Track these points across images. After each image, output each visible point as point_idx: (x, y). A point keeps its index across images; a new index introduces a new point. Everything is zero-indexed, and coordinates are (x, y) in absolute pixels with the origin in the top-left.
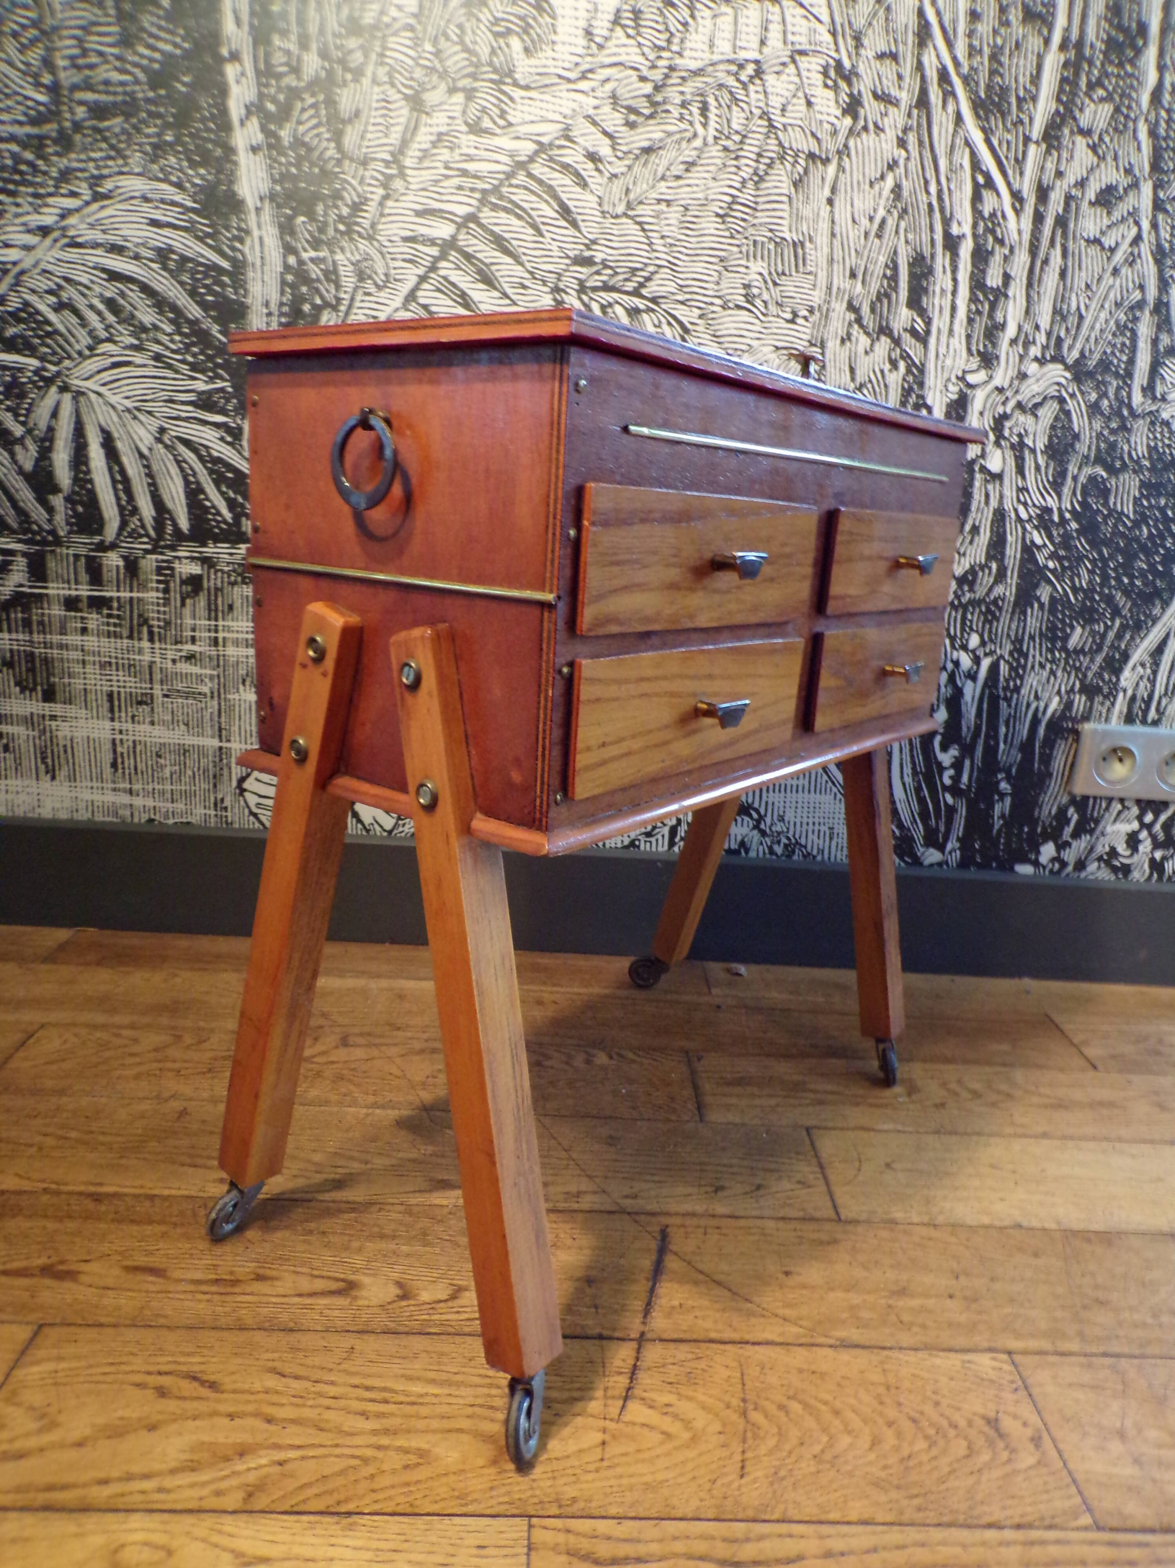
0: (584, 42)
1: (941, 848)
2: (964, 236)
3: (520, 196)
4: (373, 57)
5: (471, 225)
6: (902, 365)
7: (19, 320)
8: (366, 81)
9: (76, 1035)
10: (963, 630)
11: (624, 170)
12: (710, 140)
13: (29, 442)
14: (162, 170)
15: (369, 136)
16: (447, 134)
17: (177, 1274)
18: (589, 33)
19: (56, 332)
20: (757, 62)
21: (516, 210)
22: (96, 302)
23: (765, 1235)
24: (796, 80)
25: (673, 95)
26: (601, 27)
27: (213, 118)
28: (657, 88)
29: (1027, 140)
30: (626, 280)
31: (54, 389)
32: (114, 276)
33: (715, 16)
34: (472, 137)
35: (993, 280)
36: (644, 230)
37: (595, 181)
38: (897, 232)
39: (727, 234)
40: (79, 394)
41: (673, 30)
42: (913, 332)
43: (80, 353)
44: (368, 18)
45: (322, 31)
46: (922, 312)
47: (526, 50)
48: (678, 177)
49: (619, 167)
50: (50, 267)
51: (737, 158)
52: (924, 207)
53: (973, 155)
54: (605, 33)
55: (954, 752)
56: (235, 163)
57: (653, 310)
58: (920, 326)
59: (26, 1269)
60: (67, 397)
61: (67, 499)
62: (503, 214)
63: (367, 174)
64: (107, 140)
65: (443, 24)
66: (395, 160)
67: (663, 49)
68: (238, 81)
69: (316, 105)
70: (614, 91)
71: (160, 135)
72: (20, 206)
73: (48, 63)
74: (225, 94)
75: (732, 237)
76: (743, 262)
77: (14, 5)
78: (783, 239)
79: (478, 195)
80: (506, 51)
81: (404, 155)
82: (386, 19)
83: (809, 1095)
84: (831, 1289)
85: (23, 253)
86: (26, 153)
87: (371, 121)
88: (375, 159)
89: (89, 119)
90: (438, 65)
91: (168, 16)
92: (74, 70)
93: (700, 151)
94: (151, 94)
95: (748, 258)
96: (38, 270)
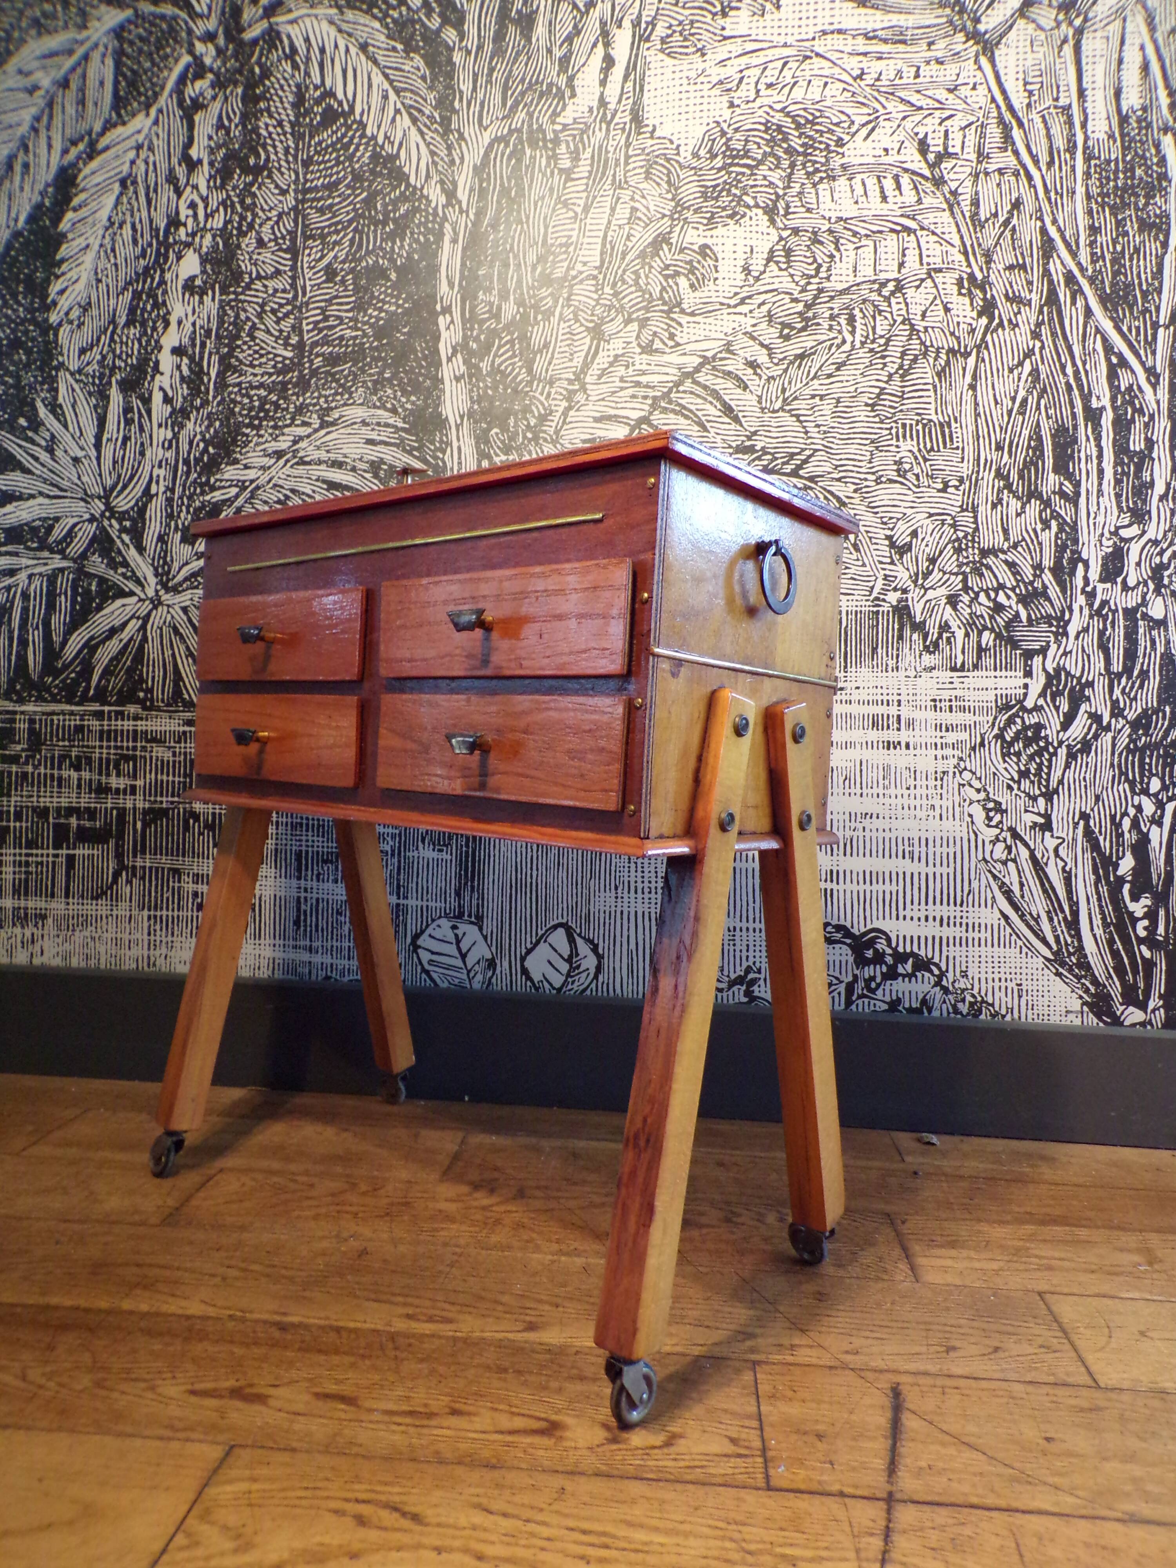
0: (743, 276)
1: (1143, 1006)
2: (1103, 408)
3: (687, 400)
4: (561, 300)
5: (644, 426)
6: (1054, 524)
8: (554, 320)
9: (254, 1179)
10: (1142, 775)
11: (780, 372)
12: (858, 344)
14: (380, 400)
15: (554, 361)
16: (623, 355)
17: (368, 1404)
18: (746, 270)
20: (897, 281)
21: (682, 411)
23: (1013, 1398)
24: (934, 290)
25: (823, 310)
26: (756, 267)
27: (425, 358)
28: (808, 307)
29: (1155, 326)
30: (784, 463)
32: (332, 486)
33: (857, 248)
34: (644, 356)
35: (1137, 443)
36: (801, 422)
37: (754, 383)
38: (1038, 408)
39: (877, 419)
41: (820, 261)
42: (1062, 494)
44: (559, 273)
45: (519, 284)
46: (1070, 476)
47: (692, 286)
48: (830, 376)
49: (776, 371)
50: (280, 482)
51: (883, 357)
52: (1062, 387)
53: (1105, 340)
54: (762, 268)
55: (1146, 901)
56: (442, 390)
57: (811, 488)
58: (1068, 488)
59: (215, 1390)
62: (672, 416)
63: (553, 391)
64: (337, 381)
65: (620, 272)
66: (578, 378)
67: (812, 277)
68: (448, 328)
69: (512, 342)
70: (769, 311)
71: (381, 373)
72: (262, 436)
73: (297, 328)
74: (437, 338)
75: (882, 422)
76: (894, 442)
77: (276, 291)
78: (930, 421)
79: (650, 401)
80: (675, 288)
81: (585, 374)
82: (573, 273)
83: (1034, 1260)
84: (1106, 1459)
85: (260, 473)
86: (271, 396)
87: (558, 350)
88: (560, 379)
89: (324, 366)
90: (615, 303)
91: (394, 286)
92: (316, 332)
93: (849, 353)
94: (375, 344)
95: (898, 439)
96: (270, 485)
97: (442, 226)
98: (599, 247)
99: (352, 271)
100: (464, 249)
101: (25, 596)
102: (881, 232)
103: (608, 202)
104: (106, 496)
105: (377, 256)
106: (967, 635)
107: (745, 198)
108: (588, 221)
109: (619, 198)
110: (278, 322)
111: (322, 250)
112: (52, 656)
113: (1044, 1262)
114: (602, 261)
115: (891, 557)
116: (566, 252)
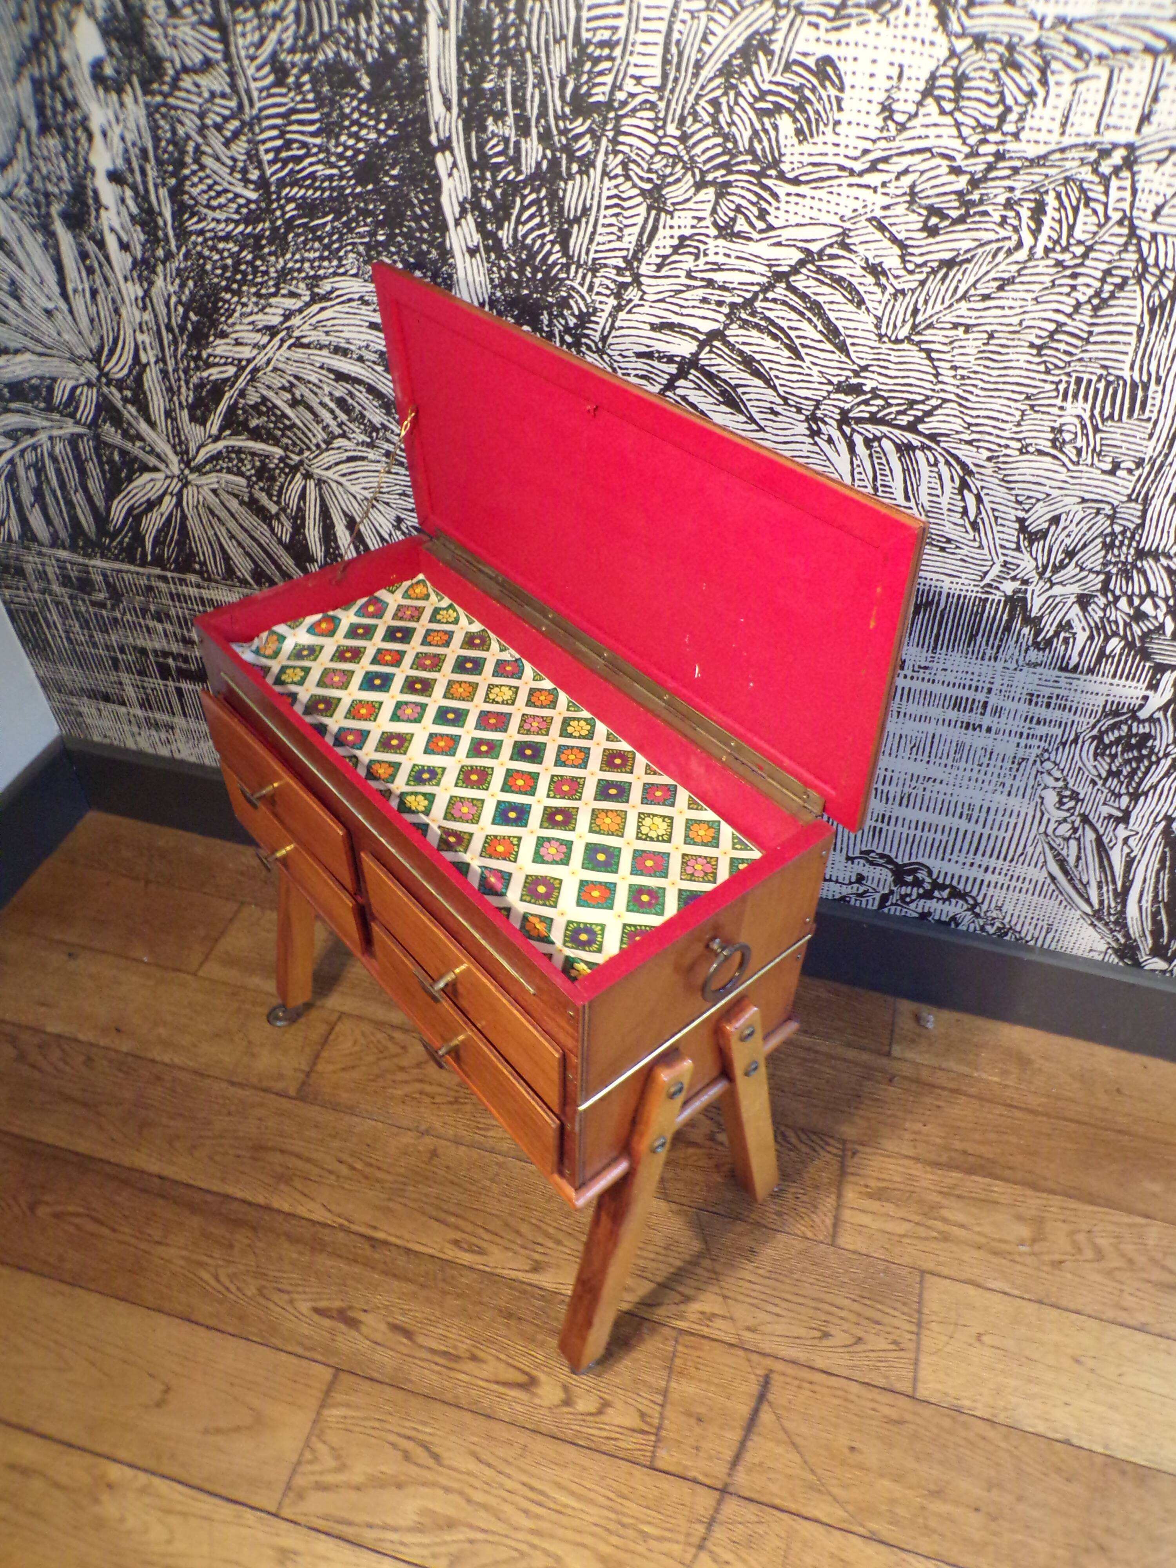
0: (880, 123)
3: (777, 313)
4: (604, 142)
5: (716, 343)
7: (260, 414)
8: (596, 173)
9: (362, 1033)
11: (915, 285)
12: (1039, 252)
13: (283, 518)
15: (598, 238)
16: (690, 238)
17: (421, 1340)
18: (887, 110)
19: (295, 425)
20: (1131, 147)
21: (771, 328)
22: (327, 400)
23: (847, 1400)
25: (996, 191)
26: (904, 105)
27: (425, 215)
28: (974, 183)
30: (899, 413)
31: (298, 475)
32: (340, 376)
33: (1077, 82)
34: (721, 242)
36: (931, 359)
37: (874, 298)
39: (1042, 368)
40: (320, 482)
41: (1009, 101)
43: (318, 446)
44: (600, 95)
45: (543, 110)
47: (799, 132)
48: (986, 297)
49: (909, 282)
50: (280, 366)
51: (1074, 276)
54: (912, 109)
56: (453, 266)
57: (930, 448)
59: (329, 1310)
60: (311, 484)
62: (754, 333)
63: (597, 281)
64: (320, 239)
65: (691, 99)
66: (629, 263)
67: (991, 129)
68: (450, 175)
69: (537, 202)
70: (913, 186)
71: (373, 234)
72: (244, 305)
73: (253, 156)
74: (437, 189)
75: (1048, 372)
76: (1058, 402)
77: (213, 94)
78: (1119, 378)
79: (726, 310)
80: (773, 133)
81: (640, 261)
82: (621, 96)
83: (939, 1225)
84: (882, 1476)
85: (255, 352)
86: (244, 254)
87: (601, 221)
88: (606, 266)
89: (300, 217)
90: (683, 153)
91: (369, 99)
92: (279, 165)
93: (1023, 266)
94: (358, 189)
95: (1065, 398)
96: (270, 368)
98: (659, 50)
99: (307, 68)
100: (460, 43)
101: (54, 459)
102: (1126, 51)
104: (96, 358)
105: (337, 43)
106: (1091, 638)
110: (227, 143)
111: (259, 28)
112: (101, 519)
113: (946, 1228)
114: (665, 76)
115: (1018, 543)
116: (610, 58)
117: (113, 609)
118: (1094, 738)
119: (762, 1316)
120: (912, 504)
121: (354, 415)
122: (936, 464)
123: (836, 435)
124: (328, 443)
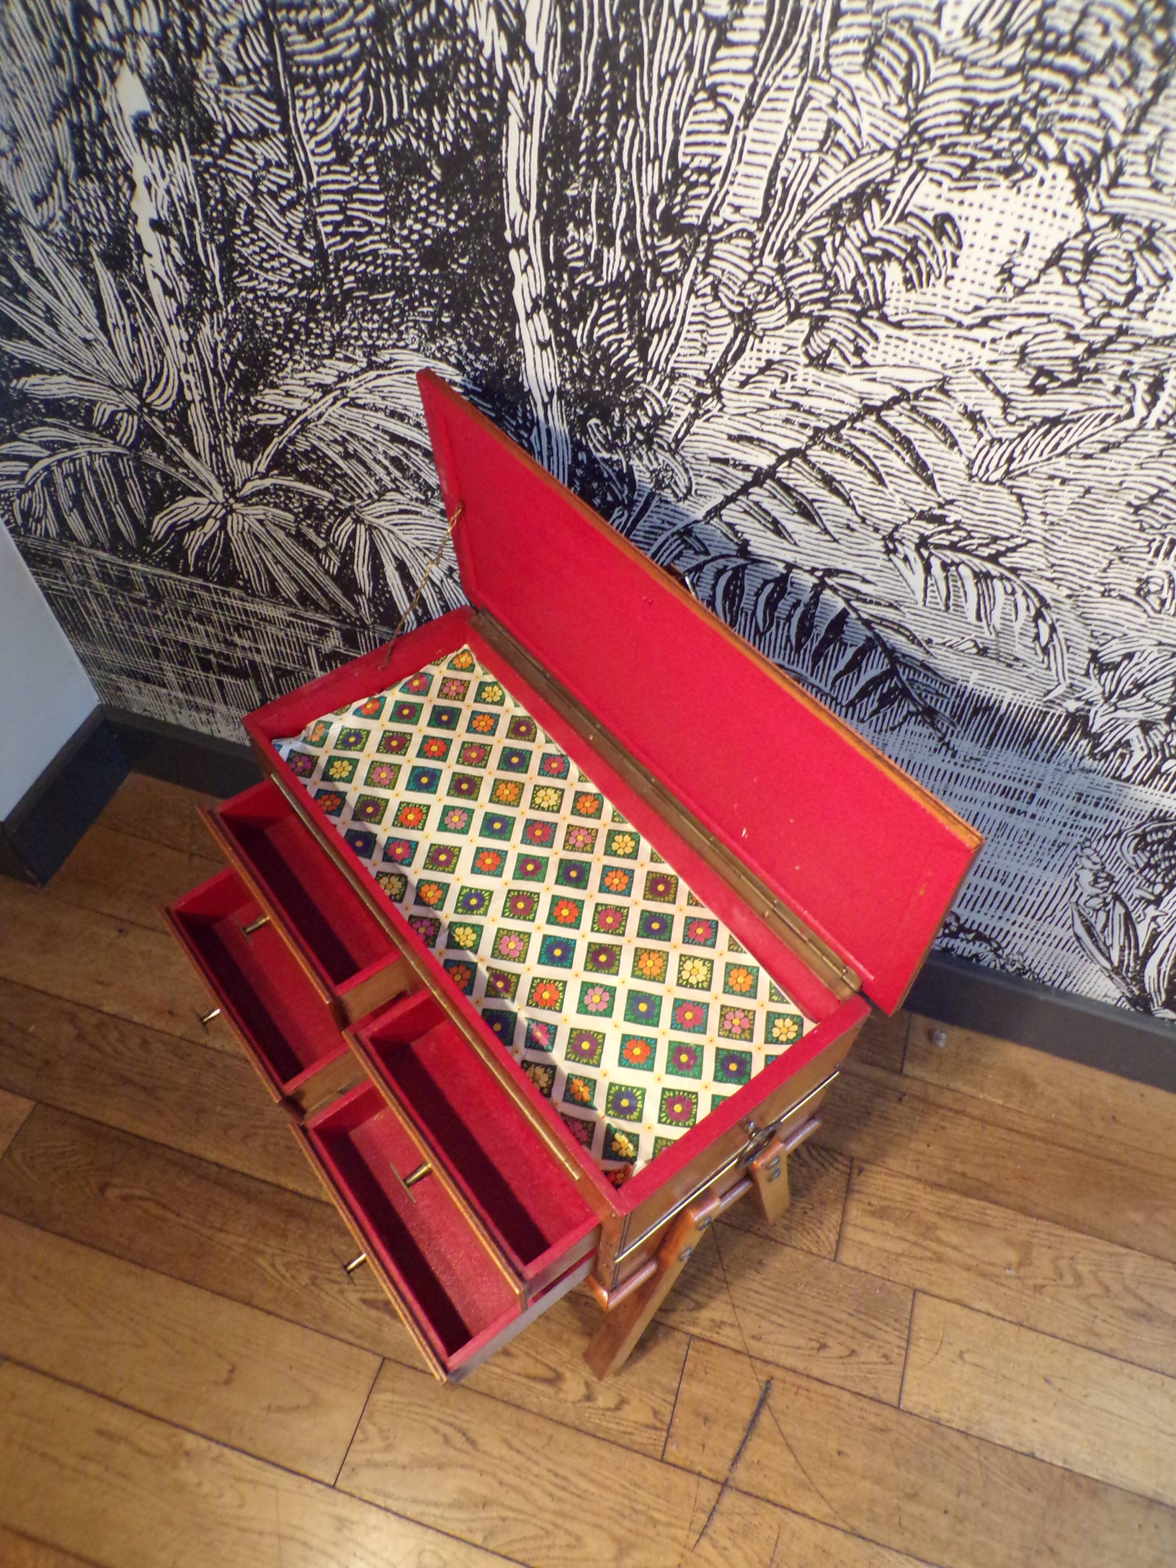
0: (997, 283)
3: (864, 442)
4: (694, 263)
5: (796, 460)
7: (310, 460)
8: (682, 290)
11: (1013, 436)
12: (1151, 422)
13: (331, 553)
14: (440, 349)
15: (678, 350)
16: (780, 362)
18: (1007, 272)
19: (346, 474)
21: (855, 454)
22: (381, 457)
23: (838, 1407)
25: (1115, 363)
26: (1025, 271)
27: (494, 305)
28: (1091, 352)
30: (980, 545)
31: (349, 519)
32: (395, 438)
34: (812, 370)
36: (1023, 504)
37: (968, 441)
39: (1137, 526)
40: (370, 528)
41: (1141, 281)
43: (370, 496)
44: (693, 217)
45: (630, 224)
47: (908, 281)
48: (1087, 456)
49: (1007, 433)
50: (333, 421)
54: (1034, 275)
56: (521, 355)
57: (1009, 580)
60: (361, 529)
61: (369, 600)
62: (838, 456)
63: (675, 389)
64: (380, 313)
65: (793, 234)
66: (710, 377)
67: (1117, 305)
68: (524, 271)
69: (617, 309)
70: (1024, 347)
71: (437, 315)
73: (310, 226)
74: (509, 282)
75: (1142, 530)
76: (1150, 557)
77: (268, 163)
79: (810, 432)
80: (879, 279)
81: (723, 376)
82: (716, 221)
83: (934, 1246)
84: (864, 1477)
85: (306, 405)
86: (298, 315)
87: (684, 335)
88: (685, 375)
89: (358, 289)
90: (779, 283)
91: (440, 188)
92: (338, 238)
93: (1132, 433)
94: (423, 272)
95: (1157, 554)
96: (322, 421)
97: (504, 99)
98: (763, 184)
99: (373, 150)
100: (543, 149)
101: (94, 472)
103: (788, 103)
104: (137, 388)
105: (407, 131)
106: (1149, 756)
107: (1043, 139)
108: (750, 133)
109: (808, 99)
110: (282, 211)
111: (322, 105)
112: (143, 531)
113: (941, 1249)
114: (766, 209)
115: (1088, 670)
116: (707, 184)
117: (154, 606)
118: (1136, 836)
119: (766, 1326)
120: (984, 623)
121: (408, 474)
122: (1013, 593)
123: (913, 555)
124: (381, 494)
